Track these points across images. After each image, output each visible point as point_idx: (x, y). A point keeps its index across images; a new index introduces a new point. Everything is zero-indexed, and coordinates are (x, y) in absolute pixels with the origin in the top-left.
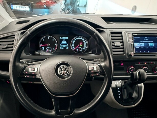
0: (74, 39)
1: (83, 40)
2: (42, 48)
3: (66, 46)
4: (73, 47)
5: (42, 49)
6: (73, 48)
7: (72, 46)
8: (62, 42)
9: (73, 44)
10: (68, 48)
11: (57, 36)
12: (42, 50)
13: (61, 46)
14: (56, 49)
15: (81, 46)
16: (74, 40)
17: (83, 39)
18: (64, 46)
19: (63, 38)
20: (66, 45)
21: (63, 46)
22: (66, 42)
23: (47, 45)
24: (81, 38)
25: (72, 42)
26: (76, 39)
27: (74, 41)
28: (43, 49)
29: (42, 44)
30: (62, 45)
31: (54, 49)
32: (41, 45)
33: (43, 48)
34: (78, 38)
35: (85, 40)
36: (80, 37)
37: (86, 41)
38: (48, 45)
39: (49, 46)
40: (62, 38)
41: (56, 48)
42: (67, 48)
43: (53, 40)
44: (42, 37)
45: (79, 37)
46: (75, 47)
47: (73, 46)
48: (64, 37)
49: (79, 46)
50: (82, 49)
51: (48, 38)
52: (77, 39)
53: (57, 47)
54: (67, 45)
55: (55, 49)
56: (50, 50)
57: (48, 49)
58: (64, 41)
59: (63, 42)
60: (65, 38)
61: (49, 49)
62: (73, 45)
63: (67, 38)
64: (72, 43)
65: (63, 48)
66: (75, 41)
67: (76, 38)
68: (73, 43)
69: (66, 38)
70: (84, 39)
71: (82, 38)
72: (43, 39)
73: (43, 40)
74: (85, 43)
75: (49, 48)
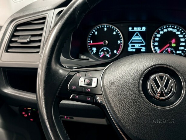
0: (159, 31)
1: (179, 33)
2: (91, 49)
3: (142, 46)
4: (157, 48)
5: (93, 51)
6: (155, 50)
7: (154, 46)
8: (133, 38)
9: (156, 41)
10: (144, 50)
11: (122, 25)
12: (91, 52)
13: (130, 46)
14: (119, 52)
15: (174, 45)
16: (158, 33)
17: (178, 30)
18: (137, 46)
19: (135, 29)
20: (140, 45)
21: (134, 46)
22: (141, 38)
23: (103, 43)
24: (174, 28)
25: (155, 38)
26: (162, 30)
27: (159, 36)
28: (95, 52)
29: (92, 42)
30: (131, 43)
31: (115, 52)
32: (90, 43)
33: (94, 49)
34: (166, 28)
35: (182, 33)
36: (171, 27)
37: (184, 35)
38: (105, 43)
39: (106, 46)
40: (133, 29)
41: (121, 50)
42: (142, 50)
43: (115, 33)
44: (92, 27)
45: (169, 27)
46: (160, 48)
47: (156, 46)
48: (137, 27)
49: (168, 47)
50: (176, 52)
51: (106, 29)
52: (165, 30)
53: (122, 47)
54: (142, 43)
55: (117, 51)
56: (108, 53)
57: (103, 51)
58: (137, 35)
59: (135, 38)
60: (139, 29)
61: (105, 51)
62: (156, 44)
63: (144, 29)
64: (154, 40)
65: (134, 50)
66: (161, 34)
67: (164, 28)
68: (157, 39)
69: (141, 29)
70: (181, 31)
71: (176, 28)
72: (96, 31)
73: (94, 33)
74: (182, 40)
75: (105, 49)
